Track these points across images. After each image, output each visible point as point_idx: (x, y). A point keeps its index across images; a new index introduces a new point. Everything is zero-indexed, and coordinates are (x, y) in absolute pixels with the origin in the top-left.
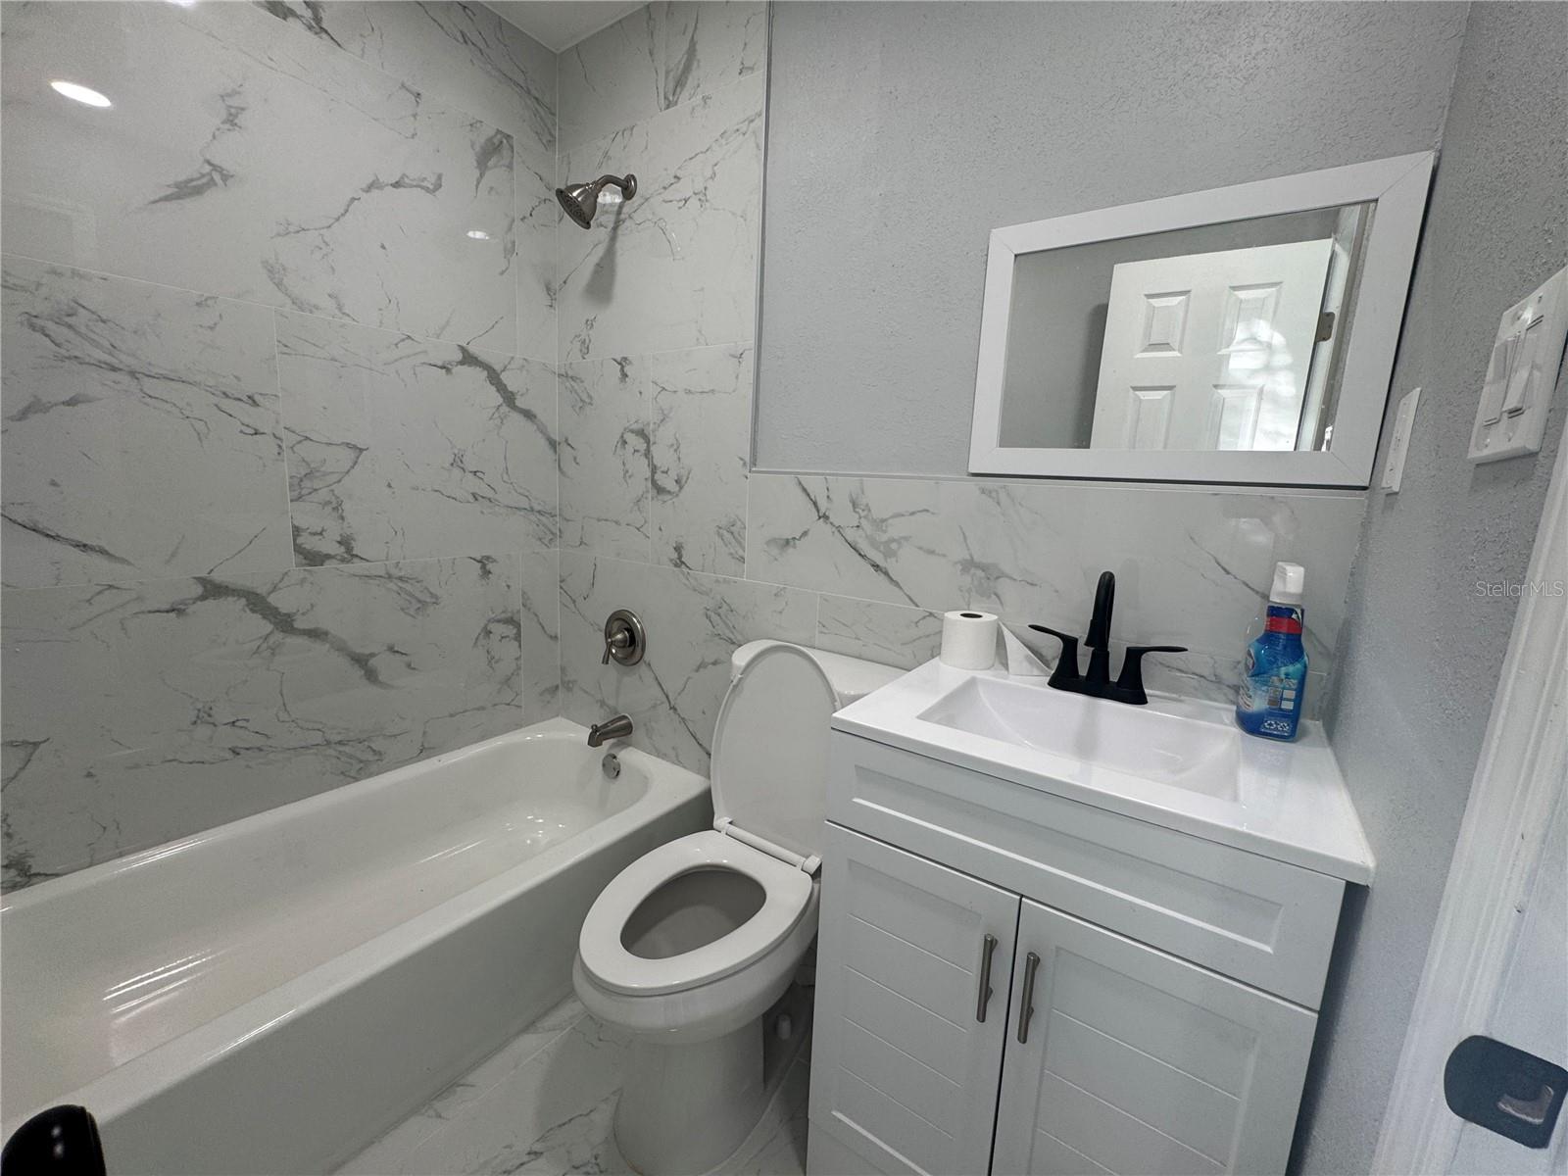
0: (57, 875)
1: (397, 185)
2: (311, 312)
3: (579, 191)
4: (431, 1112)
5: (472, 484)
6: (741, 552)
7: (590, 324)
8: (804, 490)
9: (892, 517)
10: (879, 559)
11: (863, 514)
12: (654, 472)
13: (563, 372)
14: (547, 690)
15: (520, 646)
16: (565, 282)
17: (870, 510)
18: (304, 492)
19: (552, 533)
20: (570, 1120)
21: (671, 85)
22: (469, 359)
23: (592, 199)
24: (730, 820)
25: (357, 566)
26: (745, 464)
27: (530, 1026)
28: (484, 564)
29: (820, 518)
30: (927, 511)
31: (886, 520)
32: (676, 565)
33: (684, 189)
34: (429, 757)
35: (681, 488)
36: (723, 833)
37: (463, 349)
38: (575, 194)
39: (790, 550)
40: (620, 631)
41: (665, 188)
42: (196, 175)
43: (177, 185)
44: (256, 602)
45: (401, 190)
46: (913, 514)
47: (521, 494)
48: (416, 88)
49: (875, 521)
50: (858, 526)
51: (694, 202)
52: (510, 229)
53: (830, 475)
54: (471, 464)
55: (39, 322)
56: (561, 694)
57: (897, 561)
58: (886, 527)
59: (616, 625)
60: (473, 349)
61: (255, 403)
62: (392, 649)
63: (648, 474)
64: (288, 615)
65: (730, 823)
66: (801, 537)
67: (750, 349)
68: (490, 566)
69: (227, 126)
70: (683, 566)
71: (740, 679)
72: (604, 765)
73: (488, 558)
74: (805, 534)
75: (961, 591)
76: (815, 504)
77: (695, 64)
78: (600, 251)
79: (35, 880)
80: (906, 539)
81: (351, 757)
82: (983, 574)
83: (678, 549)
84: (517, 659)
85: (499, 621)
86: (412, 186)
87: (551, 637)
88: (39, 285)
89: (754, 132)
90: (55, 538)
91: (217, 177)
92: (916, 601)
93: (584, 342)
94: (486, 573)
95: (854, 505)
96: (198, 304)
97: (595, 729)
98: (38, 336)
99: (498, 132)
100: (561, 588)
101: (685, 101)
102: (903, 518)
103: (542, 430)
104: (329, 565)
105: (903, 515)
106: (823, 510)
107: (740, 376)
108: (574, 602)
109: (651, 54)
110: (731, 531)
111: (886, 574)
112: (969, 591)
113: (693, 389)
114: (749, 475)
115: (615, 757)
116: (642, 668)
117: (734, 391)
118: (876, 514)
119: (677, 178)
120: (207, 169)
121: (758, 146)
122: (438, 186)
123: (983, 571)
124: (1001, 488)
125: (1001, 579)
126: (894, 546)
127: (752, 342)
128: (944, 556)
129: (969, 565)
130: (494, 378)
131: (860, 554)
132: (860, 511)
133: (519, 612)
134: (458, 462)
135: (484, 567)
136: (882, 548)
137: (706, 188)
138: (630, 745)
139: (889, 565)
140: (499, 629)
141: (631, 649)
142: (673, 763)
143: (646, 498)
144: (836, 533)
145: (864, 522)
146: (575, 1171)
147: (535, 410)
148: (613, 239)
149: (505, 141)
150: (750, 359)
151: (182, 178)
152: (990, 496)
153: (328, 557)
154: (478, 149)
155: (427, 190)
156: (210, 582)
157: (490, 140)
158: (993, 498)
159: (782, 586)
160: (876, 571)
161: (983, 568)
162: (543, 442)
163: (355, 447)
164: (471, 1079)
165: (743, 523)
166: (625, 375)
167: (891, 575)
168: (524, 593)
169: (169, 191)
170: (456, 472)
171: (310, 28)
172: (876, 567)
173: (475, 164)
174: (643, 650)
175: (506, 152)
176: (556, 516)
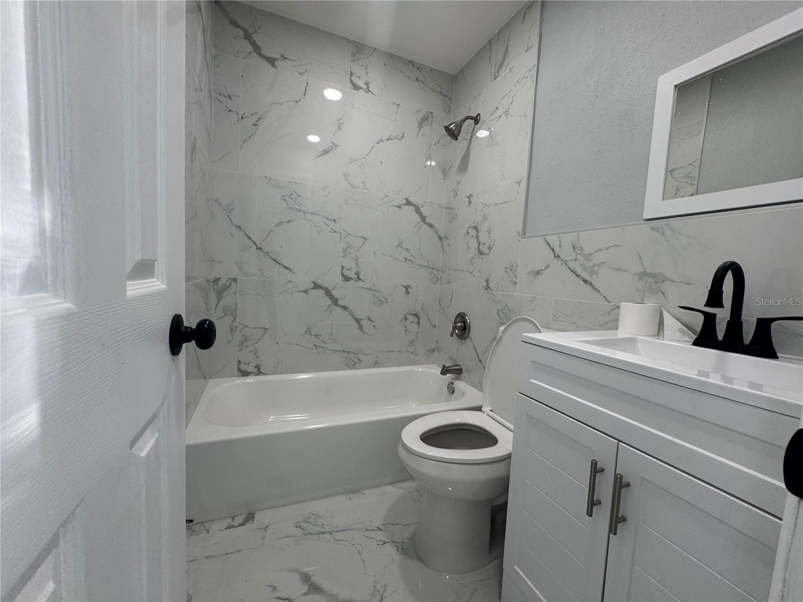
0: (265, 374)
1: (388, 139)
2: (355, 188)
3: (453, 125)
4: (348, 497)
5: (405, 254)
6: (515, 280)
7: (458, 183)
8: (548, 244)
9: (596, 251)
10: (586, 276)
11: (578, 252)
12: (479, 245)
13: (447, 207)
14: (429, 350)
15: (419, 327)
16: (450, 168)
17: (582, 250)
18: (347, 254)
19: (437, 278)
20: (397, 524)
21: (497, 69)
22: (408, 203)
23: (459, 128)
24: (491, 409)
25: (361, 284)
26: (519, 235)
27: (392, 483)
28: (407, 288)
29: (555, 257)
30: (616, 245)
31: (592, 254)
32: (486, 289)
33: (500, 112)
34: (378, 367)
35: (490, 251)
36: (486, 414)
37: (407, 199)
38: (451, 127)
39: (539, 276)
40: (460, 322)
41: (492, 115)
42: (328, 147)
43: (323, 151)
44: (328, 293)
45: (390, 141)
46: (608, 248)
47: (425, 260)
48: (398, 103)
49: (586, 255)
50: (576, 259)
51: (504, 117)
52: (429, 149)
53: (560, 233)
54: (405, 246)
55: (284, 197)
56: (435, 353)
57: (597, 277)
58: (592, 257)
59: (459, 319)
60: (410, 199)
61: (335, 222)
62: (369, 318)
63: (477, 246)
64: (337, 299)
65: (491, 410)
66: (545, 269)
67: (524, 178)
68: (409, 290)
69: (338, 130)
70: (489, 289)
71: (501, 336)
72: (448, 387)
73: (409, 286)
74: (547, 266)
75: (638, 291)
76: (553, 250)
77: (508, 55)
78: (464, 151)
79: (261, 374)
80: (603, 263)
81: (351, 359)
82: (652, 280)
83: (487, 281)
84: (417, 333)
85: (411, 314)
86: (393, 139)
87: (433, 326)
88: (286, 186)
89: (531, 75)
90: (279, 264)
91: (333, 146)
92: (608, 299)
93: (455, 191)
94: (408, 292)
95: (574, 248)
96: (324, 189)
97: (444, 367)
98: (284, 202)
99: (428, 112)
100: (439, 303)
101: (502, 73)
102: (602, 252)
103: (436, 232)
104: (352, 282)
105: (602, 250)
106: (557, 253)
107: (519, 192)
108: (444, 309)
109: (490, 59)
110: (511, 269)
111: (591, 285)
112: (643, 291)
113: (498, 203)
114: (521, 240)
115: (453, 384)
116: (468, 340)
117: (516, 200)
118: (587, 251)
119: (497, 108)
120: (331, 144)
121: (533, 81)
122: (403, 137)
123: (653, 278)
124: (665, 225)
125: (665, 282)
126: (596, 268)
127: (525, 174)
128: (627, 271)
129: (643, 275)
130: (418, 211)
131: (577, 275)
132: (577, 251)
133: (420, 312)
134: (400, 245)
135: (407, 289)
136: (589, 271)
137: (509, 109)
138: (460, 380)
139: (593, 280)
140: (411, 318)
141: (464, 332)
142: (478, 390)
143: (475, 258)
144: (564, 265)
145: (579, 256)
146: (393, 543)
147: (434, 223)
148: (470, 143)
149: (430, 115)
150: (524, 182)
151: (324, 149)
152: (658, 232)
153: (351, 278)
154: (419, 120)
155: (398, 139)
156: (316, 283)
157: (424, 116)
158: (660, 232)
159: (534, 296)
160: (585, 283)
161: (653, 276)
162: (437, 238)
163: (364, 238)
164: (365, 492)
165: (517, 265)
166: (470, 203)
167: (594, 285)
168: (422, 304)
169: (320, 153)
170: (400, 249)
171: (366, 91)
172: (585, 281)
173: (417, 126)
174: (469, 332)
175: (430, 119)
176: (439, 270)
